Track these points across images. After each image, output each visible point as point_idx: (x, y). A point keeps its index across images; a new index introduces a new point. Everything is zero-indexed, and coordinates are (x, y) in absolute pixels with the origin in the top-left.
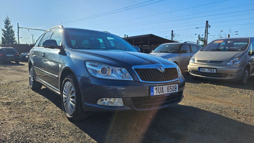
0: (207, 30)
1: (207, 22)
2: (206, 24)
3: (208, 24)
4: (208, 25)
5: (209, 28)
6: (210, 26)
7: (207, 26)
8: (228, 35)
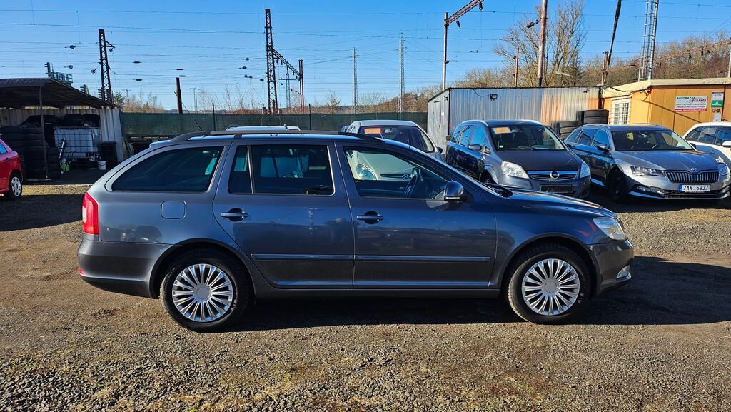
0: (104, 57)
1: (101, 32)
2: (100, 40)
3: (104, 38)
4: (105, 41)
5: (111, 50)
6: (112, 46)
7: (104, 46)
8: (175, 80)
